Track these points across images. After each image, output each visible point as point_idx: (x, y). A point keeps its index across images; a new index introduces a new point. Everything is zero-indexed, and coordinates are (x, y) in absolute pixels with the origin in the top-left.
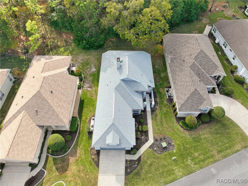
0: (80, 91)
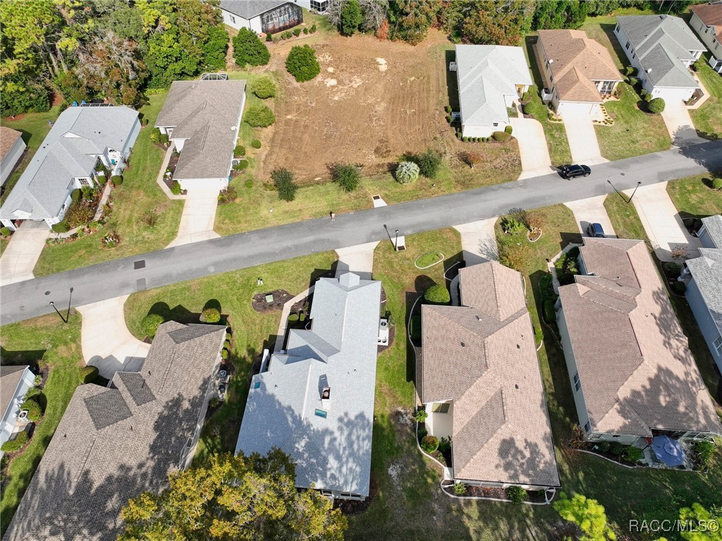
0: (418, 403)
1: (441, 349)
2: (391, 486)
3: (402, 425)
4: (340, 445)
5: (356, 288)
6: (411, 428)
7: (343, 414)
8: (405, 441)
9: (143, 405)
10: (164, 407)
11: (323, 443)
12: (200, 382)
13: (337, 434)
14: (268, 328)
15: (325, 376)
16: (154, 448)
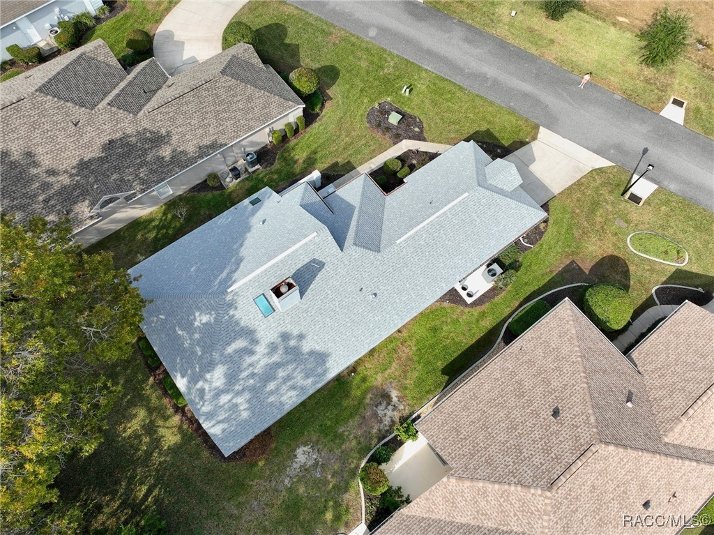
1: (520, 383)
2: (281, 469)
3: (375, 415)
4: (250, 365)
5: (501, 192)
6: (379, 430)
7: (295, 332)
8: (356, 437)
9: (114, 109)
10: (138, 132)
11: (229, 344)
12: (207, 142)
13: (261, 349)
14: (358, 151)
15: (322, 265)
16: (83, 166)
